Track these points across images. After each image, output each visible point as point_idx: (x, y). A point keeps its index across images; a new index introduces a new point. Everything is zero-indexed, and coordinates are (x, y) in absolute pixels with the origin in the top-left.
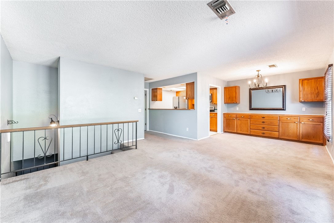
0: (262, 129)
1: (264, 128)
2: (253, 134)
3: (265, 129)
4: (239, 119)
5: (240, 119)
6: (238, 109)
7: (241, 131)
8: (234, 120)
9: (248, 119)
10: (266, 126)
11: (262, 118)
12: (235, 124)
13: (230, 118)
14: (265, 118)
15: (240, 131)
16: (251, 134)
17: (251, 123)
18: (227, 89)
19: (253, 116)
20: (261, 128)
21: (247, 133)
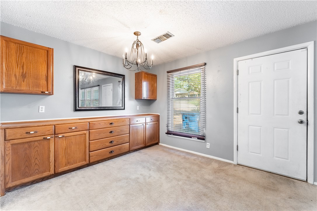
0: (110, 145)
1: (111, 142)
2: (96, 160)
3: (114, 143)
4: (63, 137)
5: (65, 135)
6: (42, 109)
7: (68, 163)
8: (46, 142)
9: (85, 132)
10: (115, 138)
11: (110, 126)
12: (49, 151)
13: (31, 139)
14: (113, 125)
15: (66, 165)
16: (91, 161)
17: (91, 139)
18: (13, 46)
19: (94, 124)
20: (108, 144)
21: (84, 163)
